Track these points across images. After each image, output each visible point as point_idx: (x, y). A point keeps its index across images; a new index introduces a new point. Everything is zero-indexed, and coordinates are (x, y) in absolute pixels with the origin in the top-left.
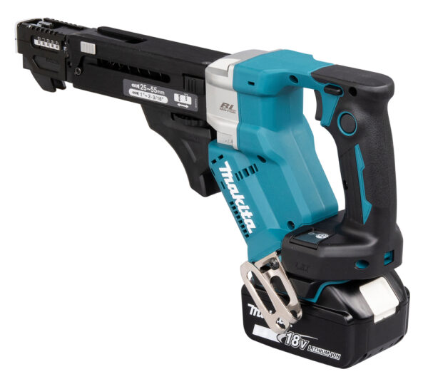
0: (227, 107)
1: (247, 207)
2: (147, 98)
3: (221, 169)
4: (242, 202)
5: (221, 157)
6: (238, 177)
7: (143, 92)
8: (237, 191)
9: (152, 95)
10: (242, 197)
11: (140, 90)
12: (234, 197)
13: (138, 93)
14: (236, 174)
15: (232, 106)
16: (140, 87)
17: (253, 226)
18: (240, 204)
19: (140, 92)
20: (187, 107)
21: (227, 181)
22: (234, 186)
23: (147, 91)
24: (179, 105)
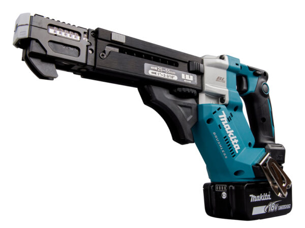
0: (220, 79)
1: (235, 137)
2: (163, 77)
3: (220, 116)
4: (233, 134)
5: (219, 109)
6: (229, 119)
7: (159, 73)
8: (229, 128)
9: (166, 74)
10: (232, 131)
11: (157, 71)
12: (228, 132)
13: (156, 73)
14: (228, 118)
15: (223, 78)
16: (158, 69)
17: (239, 148)
18: (232, 136)
19: (157, 72)
20: (190, 82)
21: (223, 123)
22: (228, 125)
23: (163, 72)
24: (185, 81)
